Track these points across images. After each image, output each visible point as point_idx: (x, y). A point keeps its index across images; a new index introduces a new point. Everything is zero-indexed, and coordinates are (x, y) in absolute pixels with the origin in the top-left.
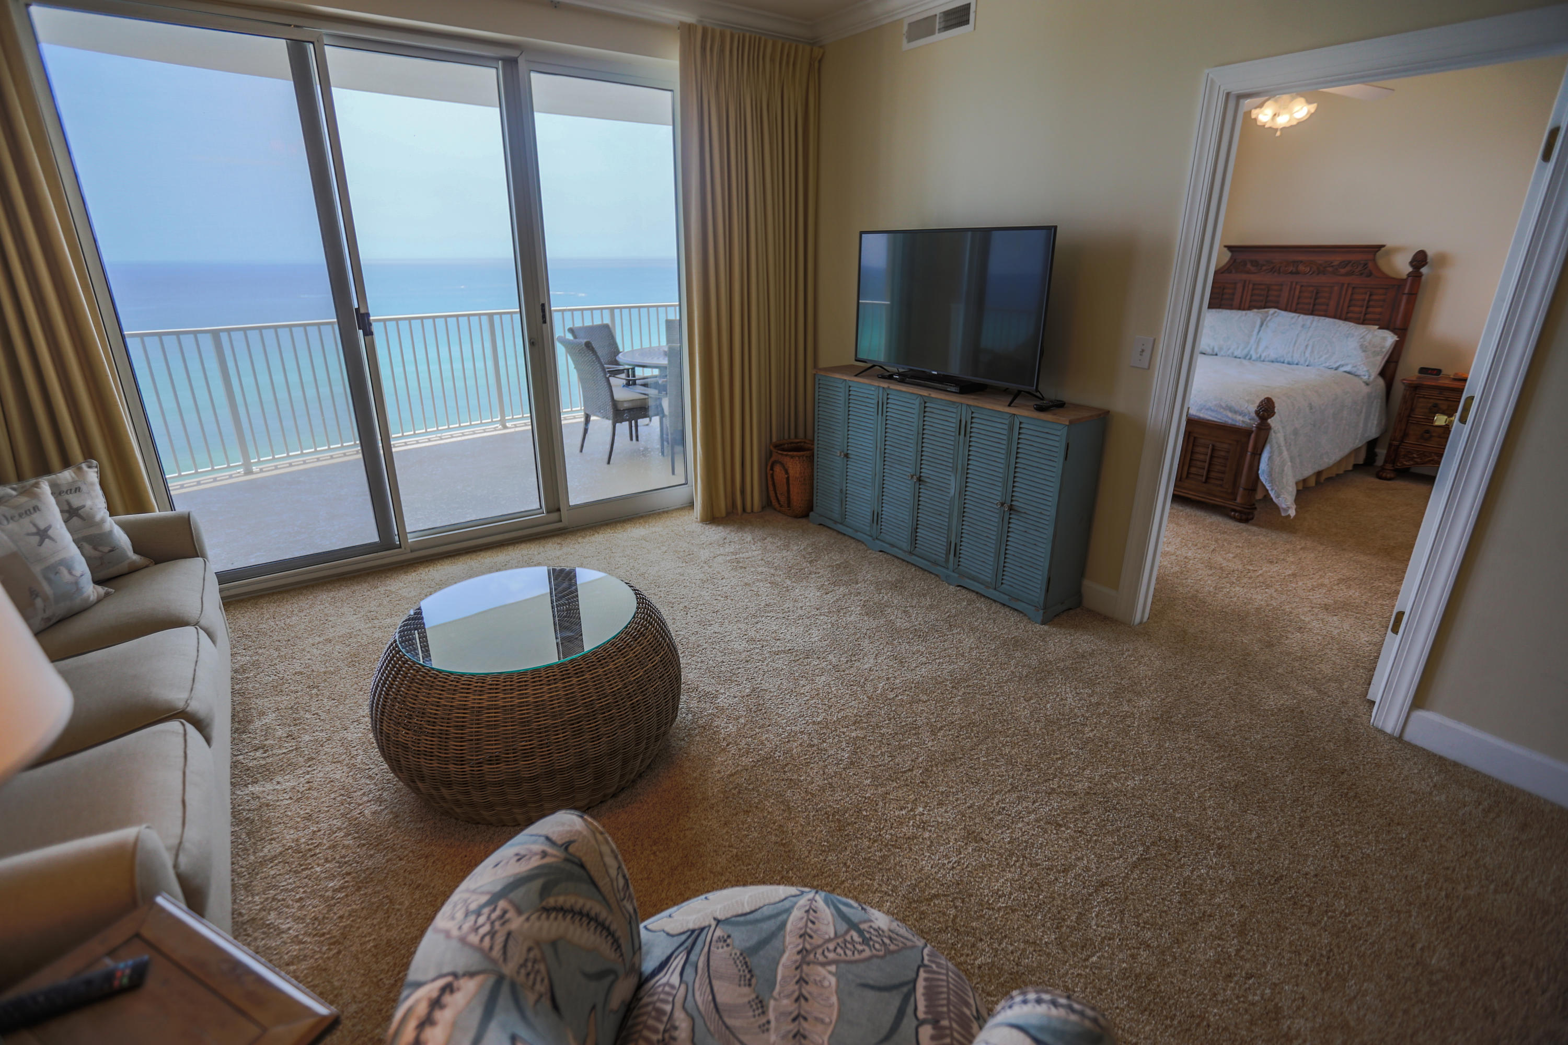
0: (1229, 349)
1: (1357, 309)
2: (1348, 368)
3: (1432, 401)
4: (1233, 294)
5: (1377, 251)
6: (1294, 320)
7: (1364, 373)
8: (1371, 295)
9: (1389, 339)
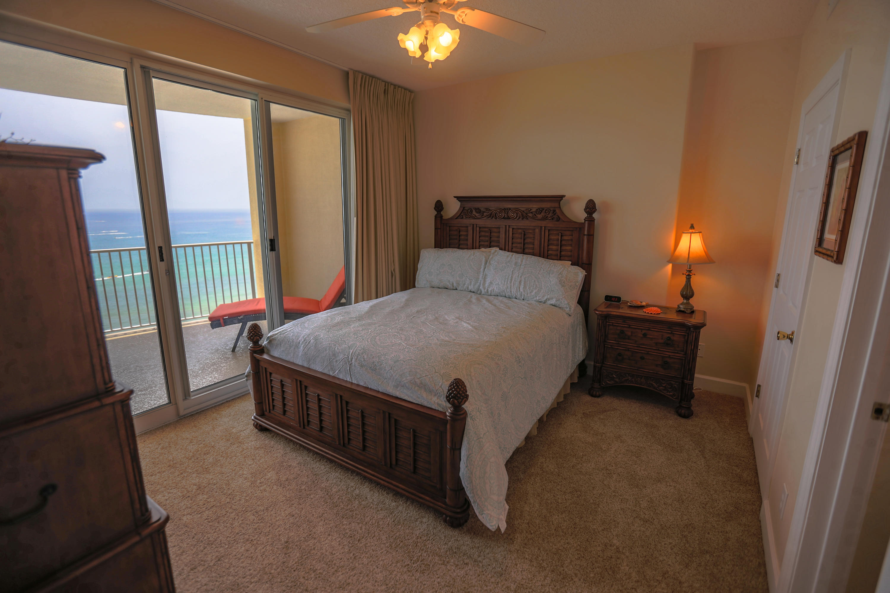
0: (464, 284)
1: (554, 247)
2: (553, 302)
3: (619, 328)
4: (467, 235)
5: (561, 200)
6: (509, 259)
7: (565, 306)
8: (562, 236)
9: (580, 274)
